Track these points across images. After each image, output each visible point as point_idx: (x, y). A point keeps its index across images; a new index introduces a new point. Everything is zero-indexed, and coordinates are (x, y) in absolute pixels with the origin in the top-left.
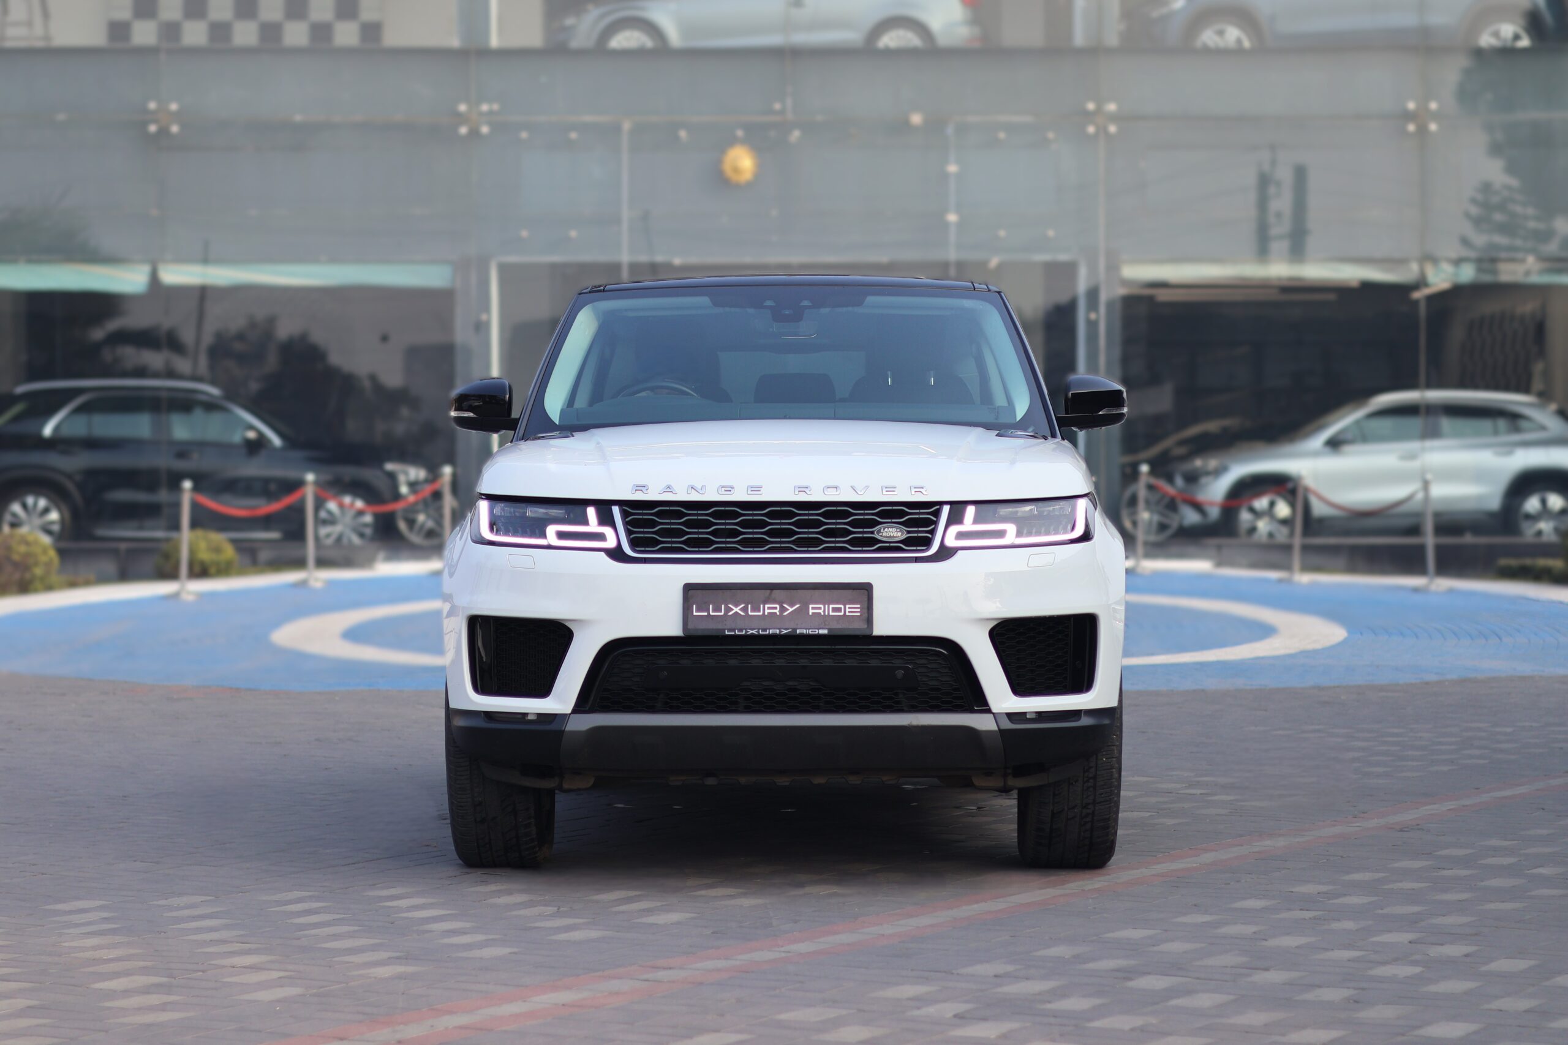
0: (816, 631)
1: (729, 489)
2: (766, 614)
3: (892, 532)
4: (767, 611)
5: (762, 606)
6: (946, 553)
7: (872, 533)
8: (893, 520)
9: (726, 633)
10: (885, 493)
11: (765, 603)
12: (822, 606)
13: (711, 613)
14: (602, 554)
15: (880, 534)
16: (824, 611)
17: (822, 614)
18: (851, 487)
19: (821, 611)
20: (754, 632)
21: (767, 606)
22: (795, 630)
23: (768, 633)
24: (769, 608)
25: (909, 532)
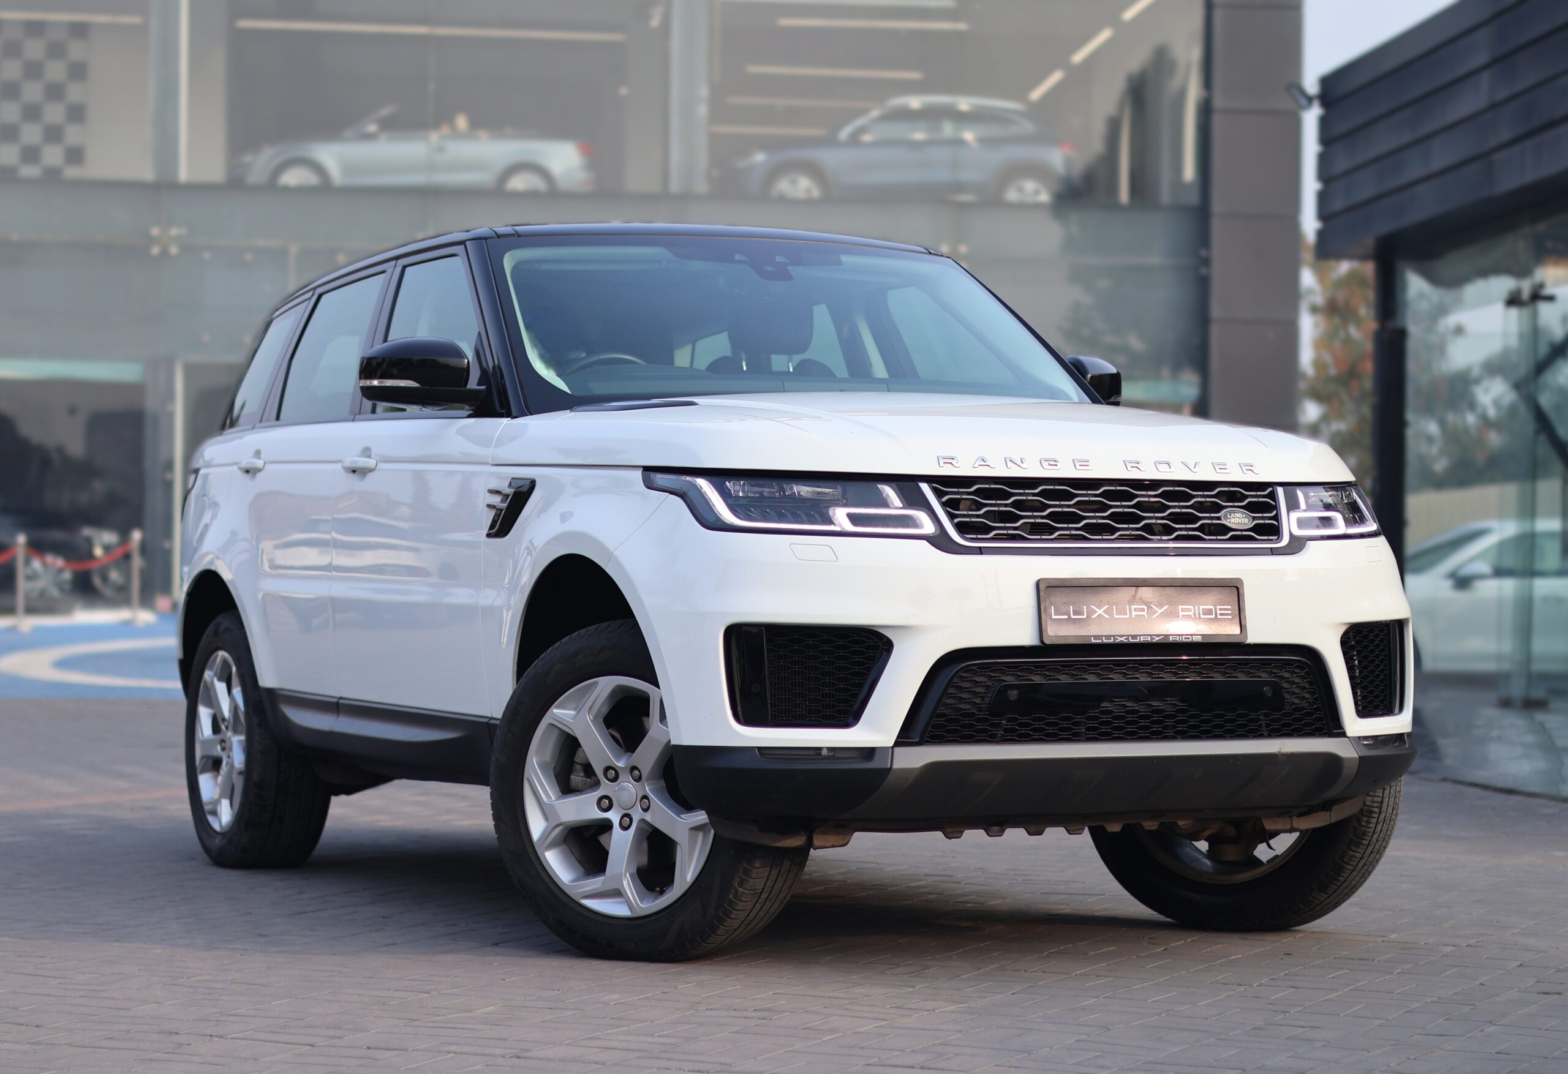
0: (1189, 638)
1: (1053, 463)
2: (1133, 616)
3: (1237, 519)
4: (1134, 613)
5: (1128, 607)
6: (1296, 545)
7: (1219, 518)
8: (1236, 504)
9: (1093, 641)
10: (1218, 471)
11: (1132, 601)
12: (1192, 608)
13: (1073, 617)
14: (924, 542)
15: (1229, 520)
16: (1195, 613)
17: (1194, 616)
18: (1182, 462)
19: (1192, 613)
20: (1123, 639)
21: (1133, 607)
22: (1167, 636)
23: (1138, 640)
24: (1135, 610)
25: (1254, 518)
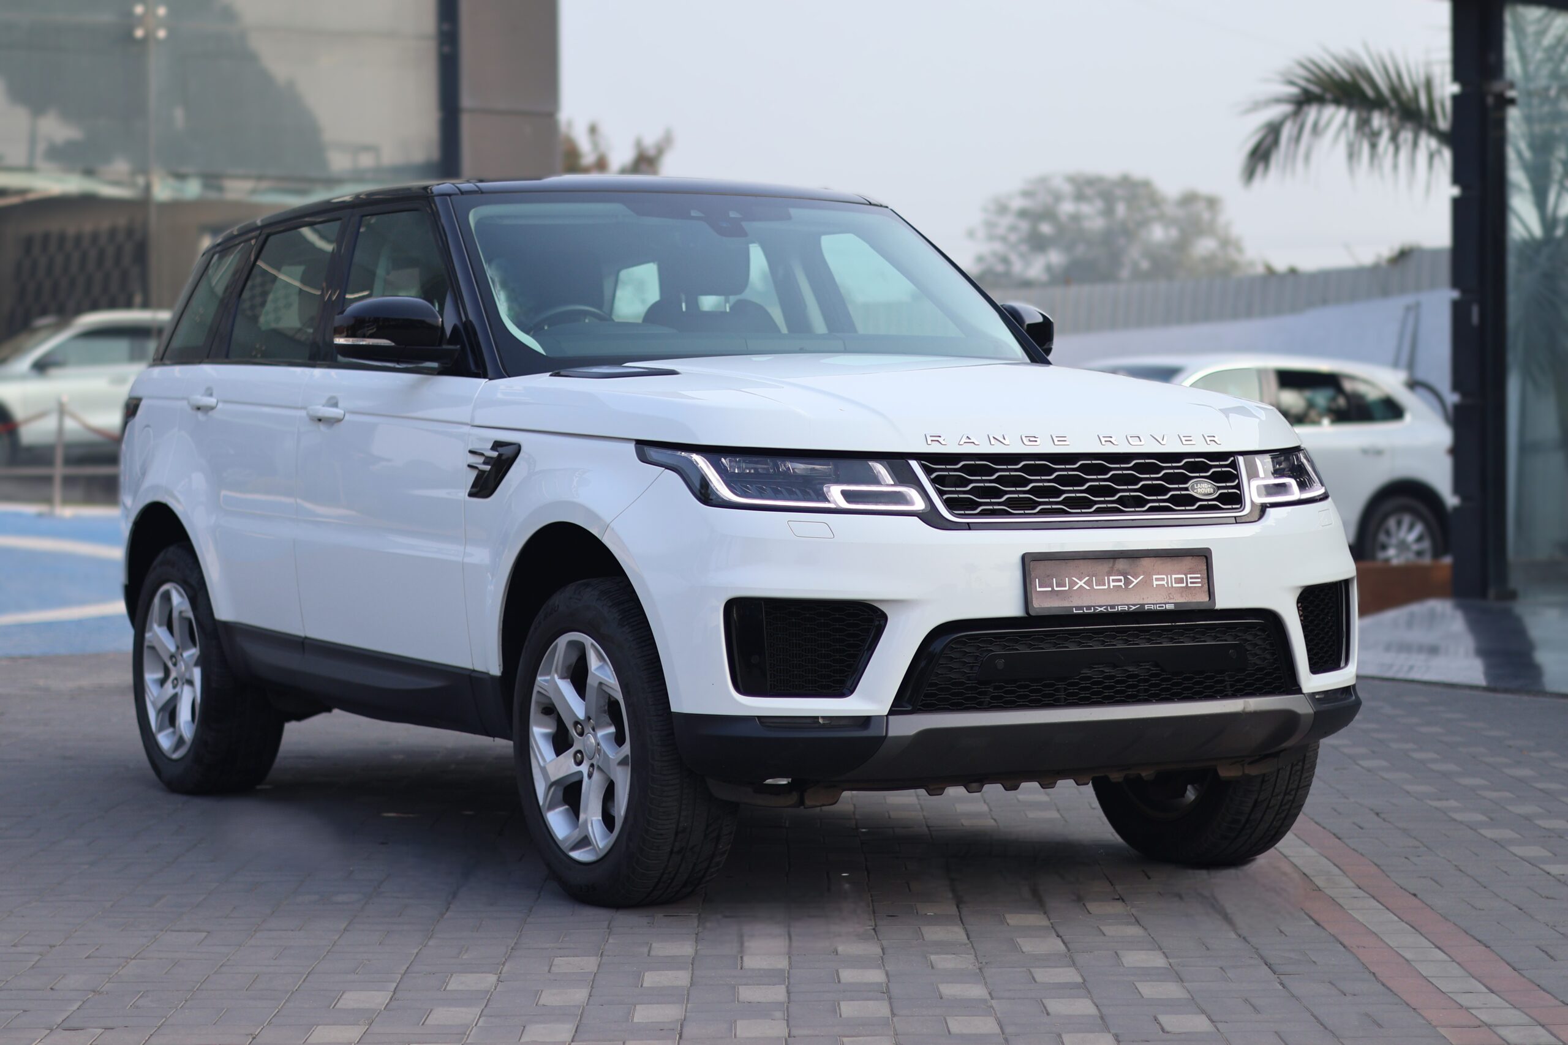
0: (1163, 607)
1: (1033, 439)
2: (1112, 587)
3: (1202, 488)
4: (1112, 584)
5: (1106, 578)
6: (1258, 513)
7: (1186, 489)
8: (1202, 474)
9: (1075, 611)
10: (1185, 442)
11: (1109, 574)
12: (1164, 576)
13: (1056, 589)
14: (916, 518)
15: (1195, 491)
16: (1167, 583)
17: (1166, 586)
19: (1164, 583)
20: (1102, 609)
21: (1111, 578)
22: (1143, 605)
23: (1116, 610)
24: (1114, 581)
25: (1218, 488)
